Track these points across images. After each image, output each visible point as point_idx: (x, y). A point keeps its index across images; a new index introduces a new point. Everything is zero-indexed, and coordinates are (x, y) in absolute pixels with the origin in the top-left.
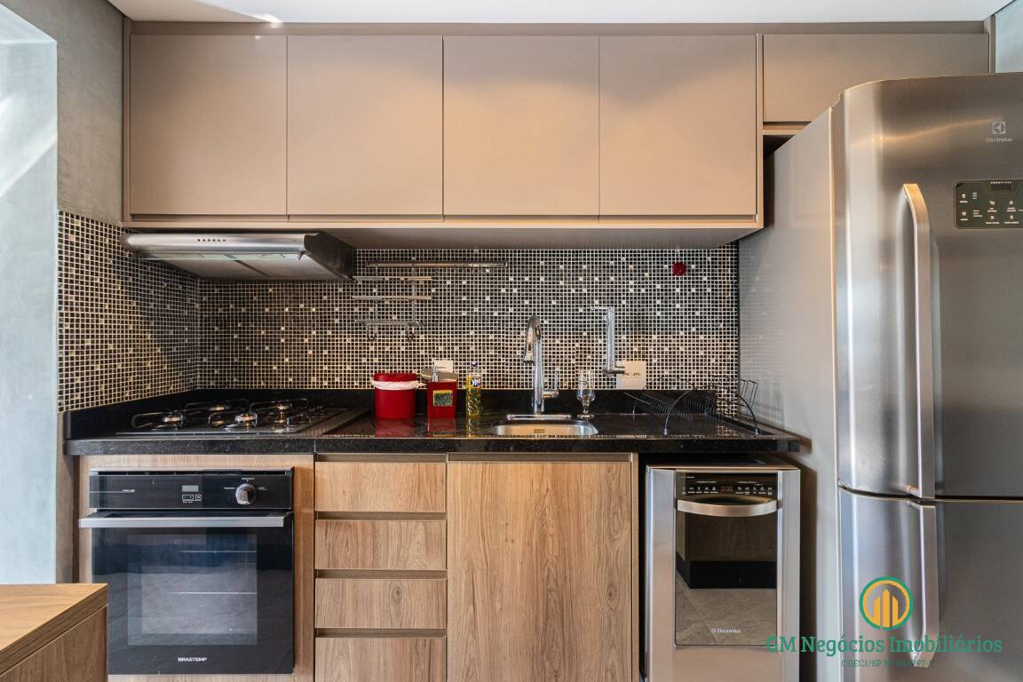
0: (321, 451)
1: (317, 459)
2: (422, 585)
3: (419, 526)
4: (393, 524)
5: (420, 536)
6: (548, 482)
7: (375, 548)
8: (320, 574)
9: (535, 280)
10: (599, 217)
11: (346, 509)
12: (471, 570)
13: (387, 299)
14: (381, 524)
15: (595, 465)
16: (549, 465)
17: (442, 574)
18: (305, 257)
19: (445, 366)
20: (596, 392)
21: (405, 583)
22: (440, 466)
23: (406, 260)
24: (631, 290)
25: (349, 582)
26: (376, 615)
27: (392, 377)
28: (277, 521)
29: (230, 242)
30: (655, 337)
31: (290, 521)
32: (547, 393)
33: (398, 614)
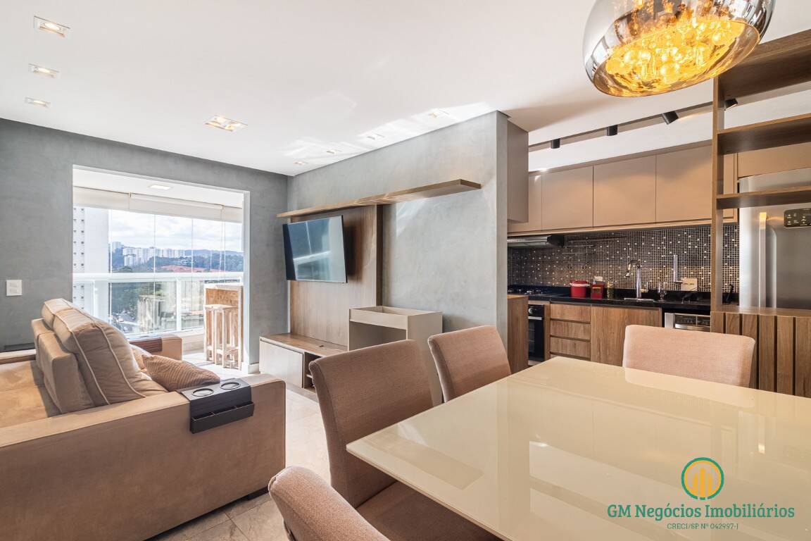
0: (553, 301)
1: (551, 303)
2: (583, 343)
3: (582, 325)
4: (573, 324)
5: (582, 328)
6: (626, 315)
7: (568, 331)
8: (551, 336)
9: (640, 244)
10: (656, 223)
11: (558, 318)
12: (599, 340)
13: (576, 254)
14: (570, 323)
15: (644, 311)
16: (626, 310)
17: (589, 341)
18: (548, 243)
19: (600, 279)
20: (668, 291)
21: (577, 342)
22: (589, 307)
23: (584, 239)
24: (690, 247)
25: (560, 340)
26: (568, 350)
27: (577, 282)
28: (540, 319)
29: (523, 240)
30: (703, 268)
31: (543, 319)
32: (642, 290)
33: (575, 351)
